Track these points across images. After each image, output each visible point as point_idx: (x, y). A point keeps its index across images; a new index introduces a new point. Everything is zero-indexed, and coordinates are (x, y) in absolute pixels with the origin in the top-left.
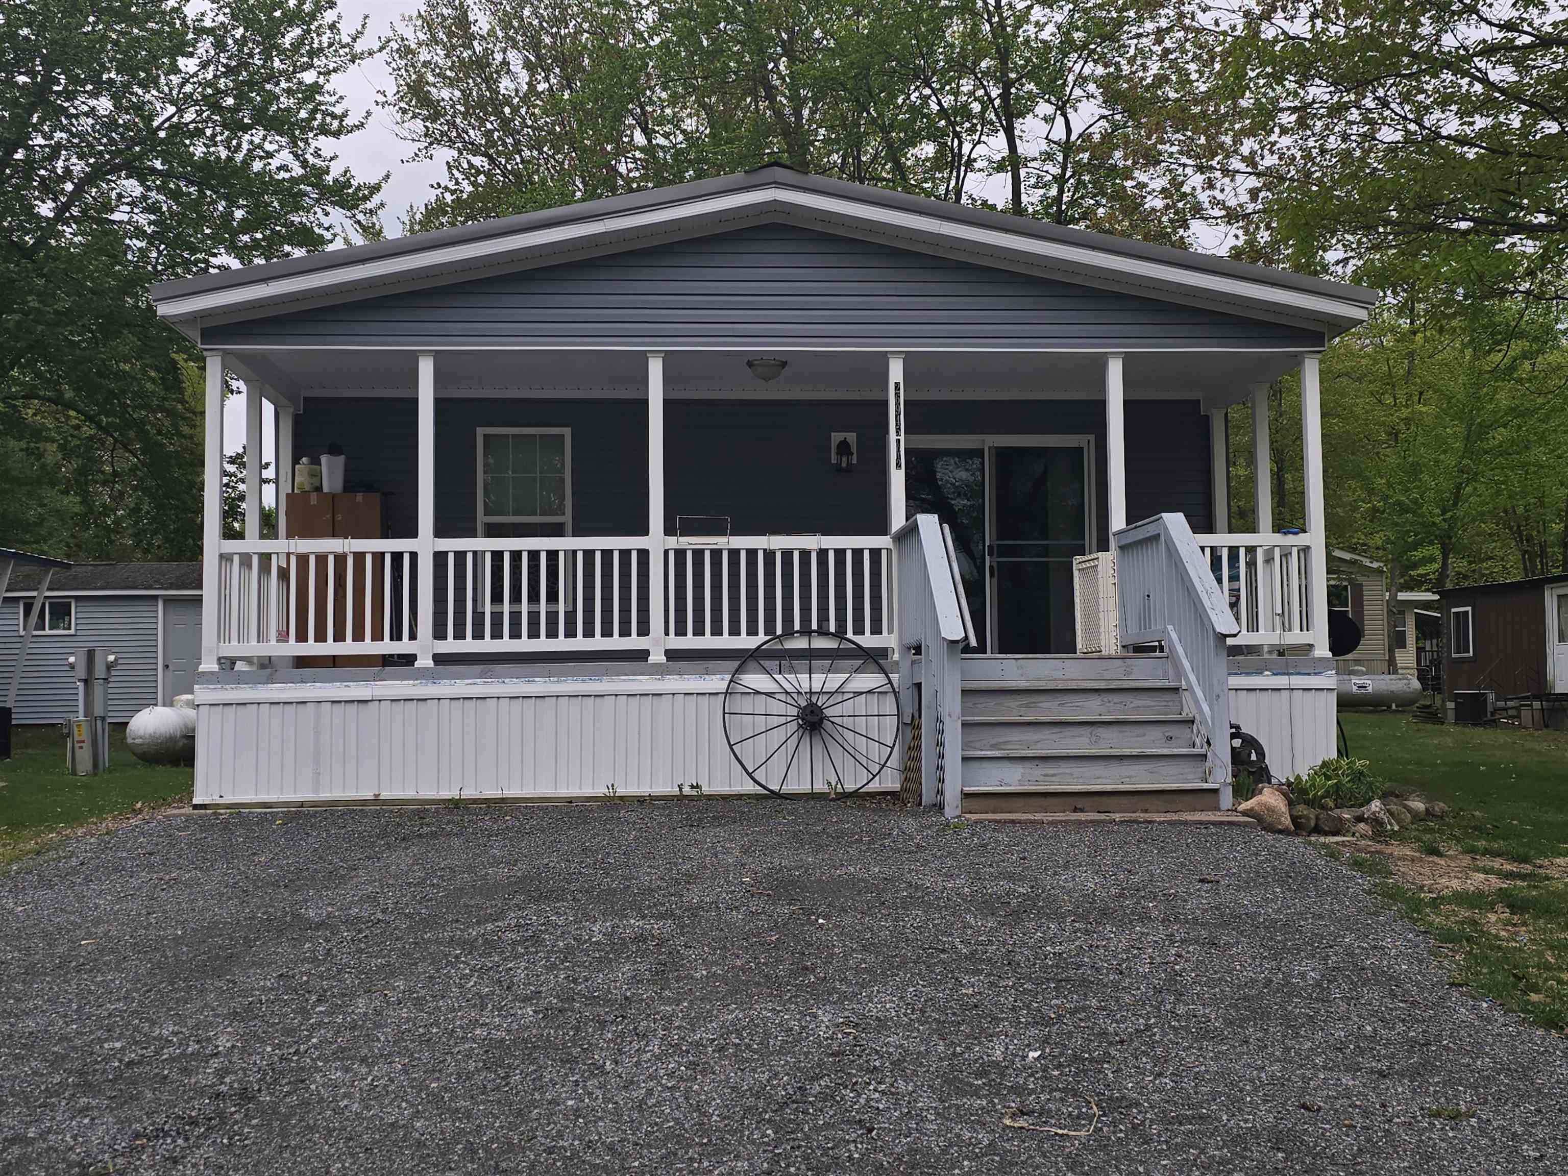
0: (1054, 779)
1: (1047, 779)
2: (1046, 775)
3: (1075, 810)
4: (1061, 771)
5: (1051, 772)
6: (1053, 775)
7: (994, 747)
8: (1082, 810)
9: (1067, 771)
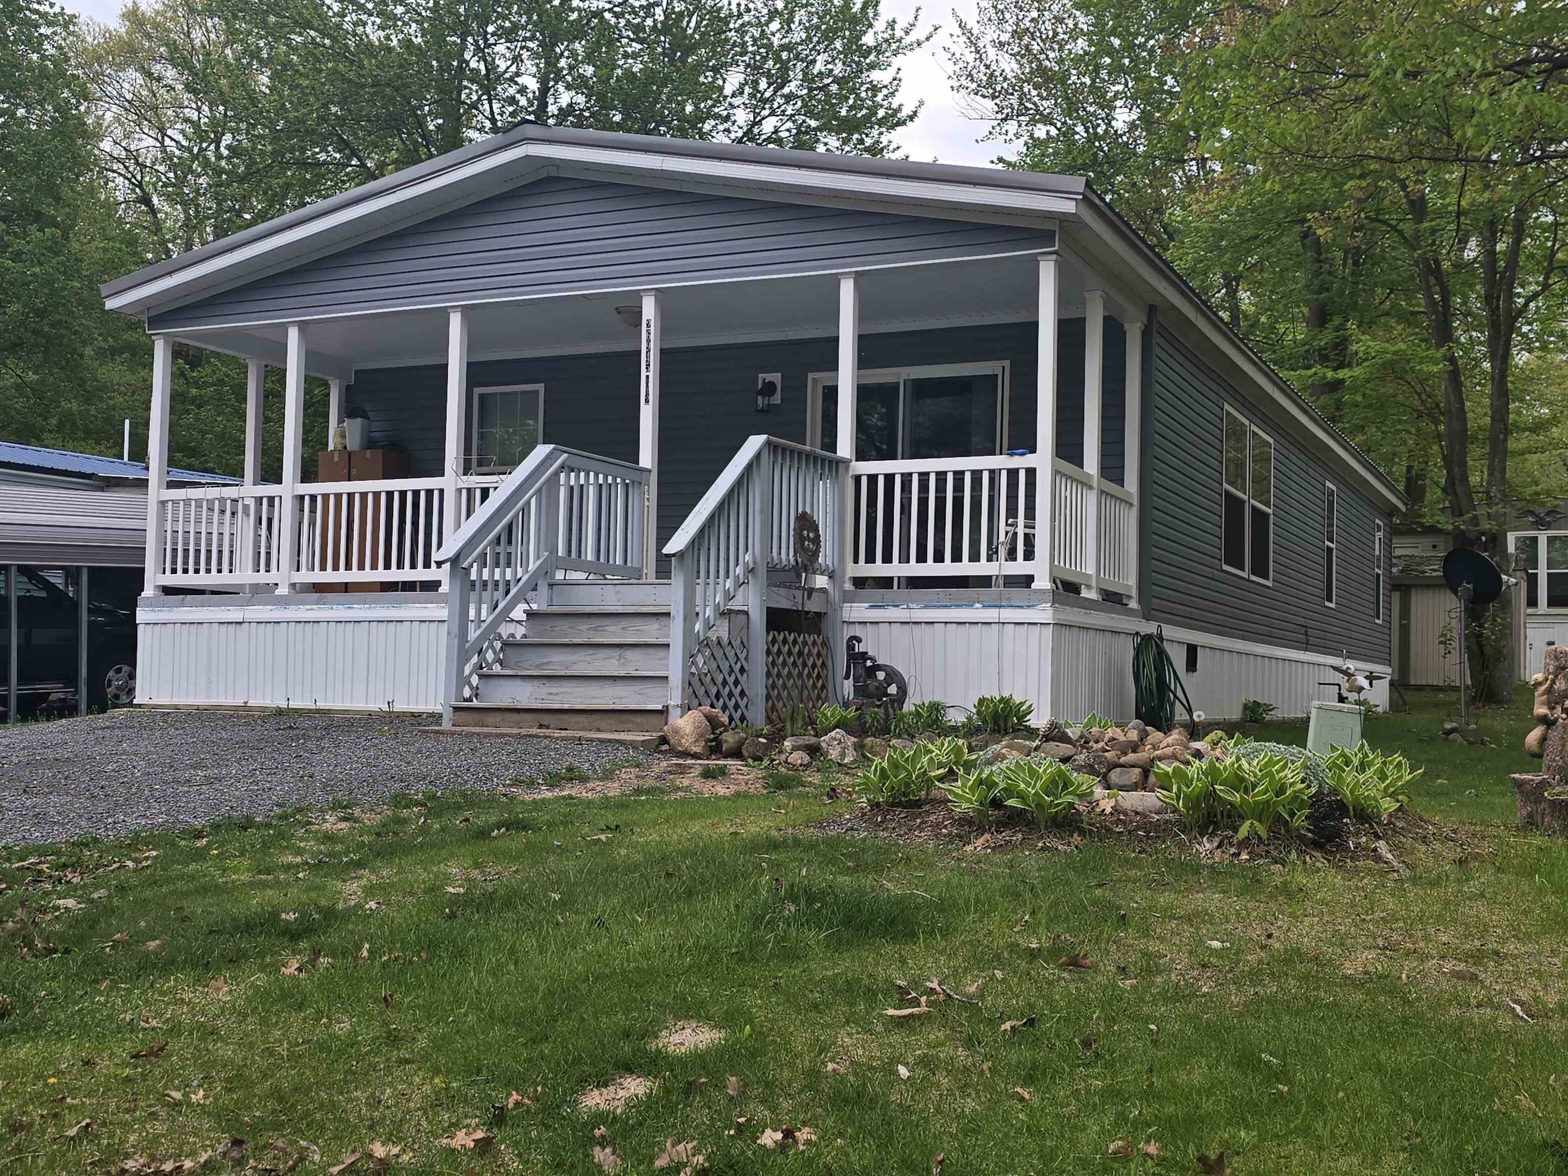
0: (556, 697)
1: (551, 697)
2: (551, 694)
3: (541, 726)
4: (563, 690)
5: (554, 691)
6: (557, 694)
7: (538, 667)
8: (548, 727)
9: (569, 690)
